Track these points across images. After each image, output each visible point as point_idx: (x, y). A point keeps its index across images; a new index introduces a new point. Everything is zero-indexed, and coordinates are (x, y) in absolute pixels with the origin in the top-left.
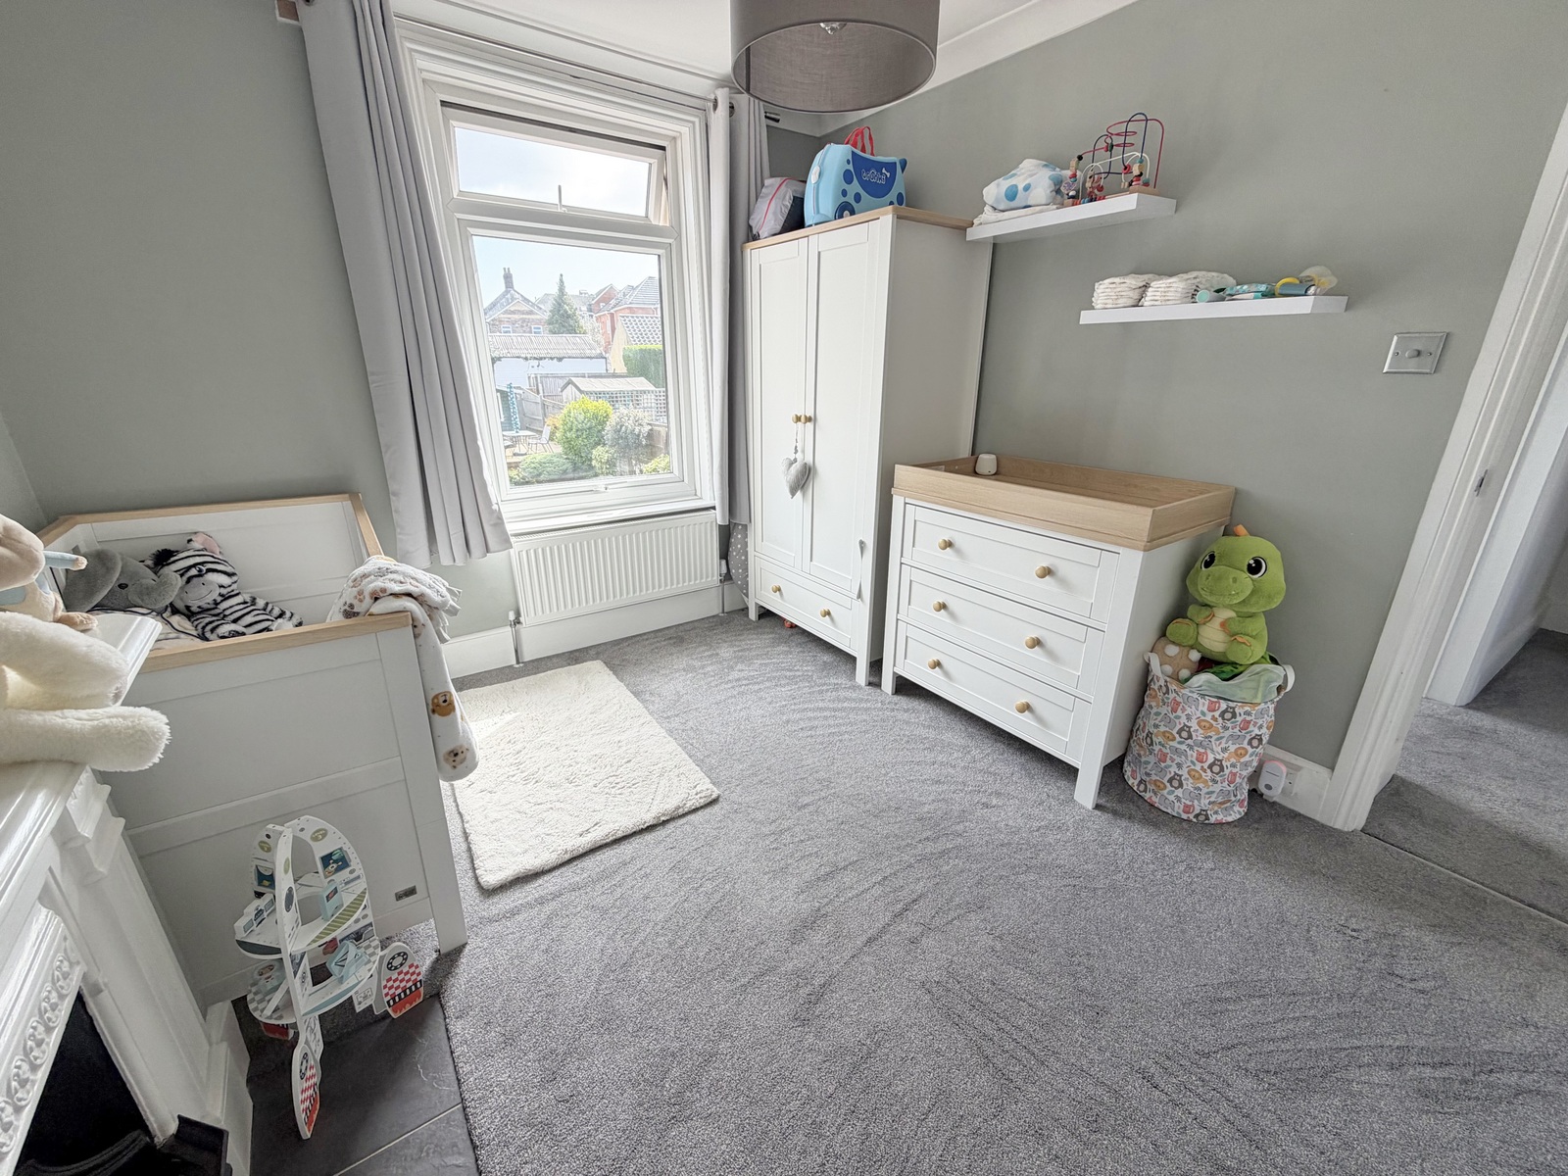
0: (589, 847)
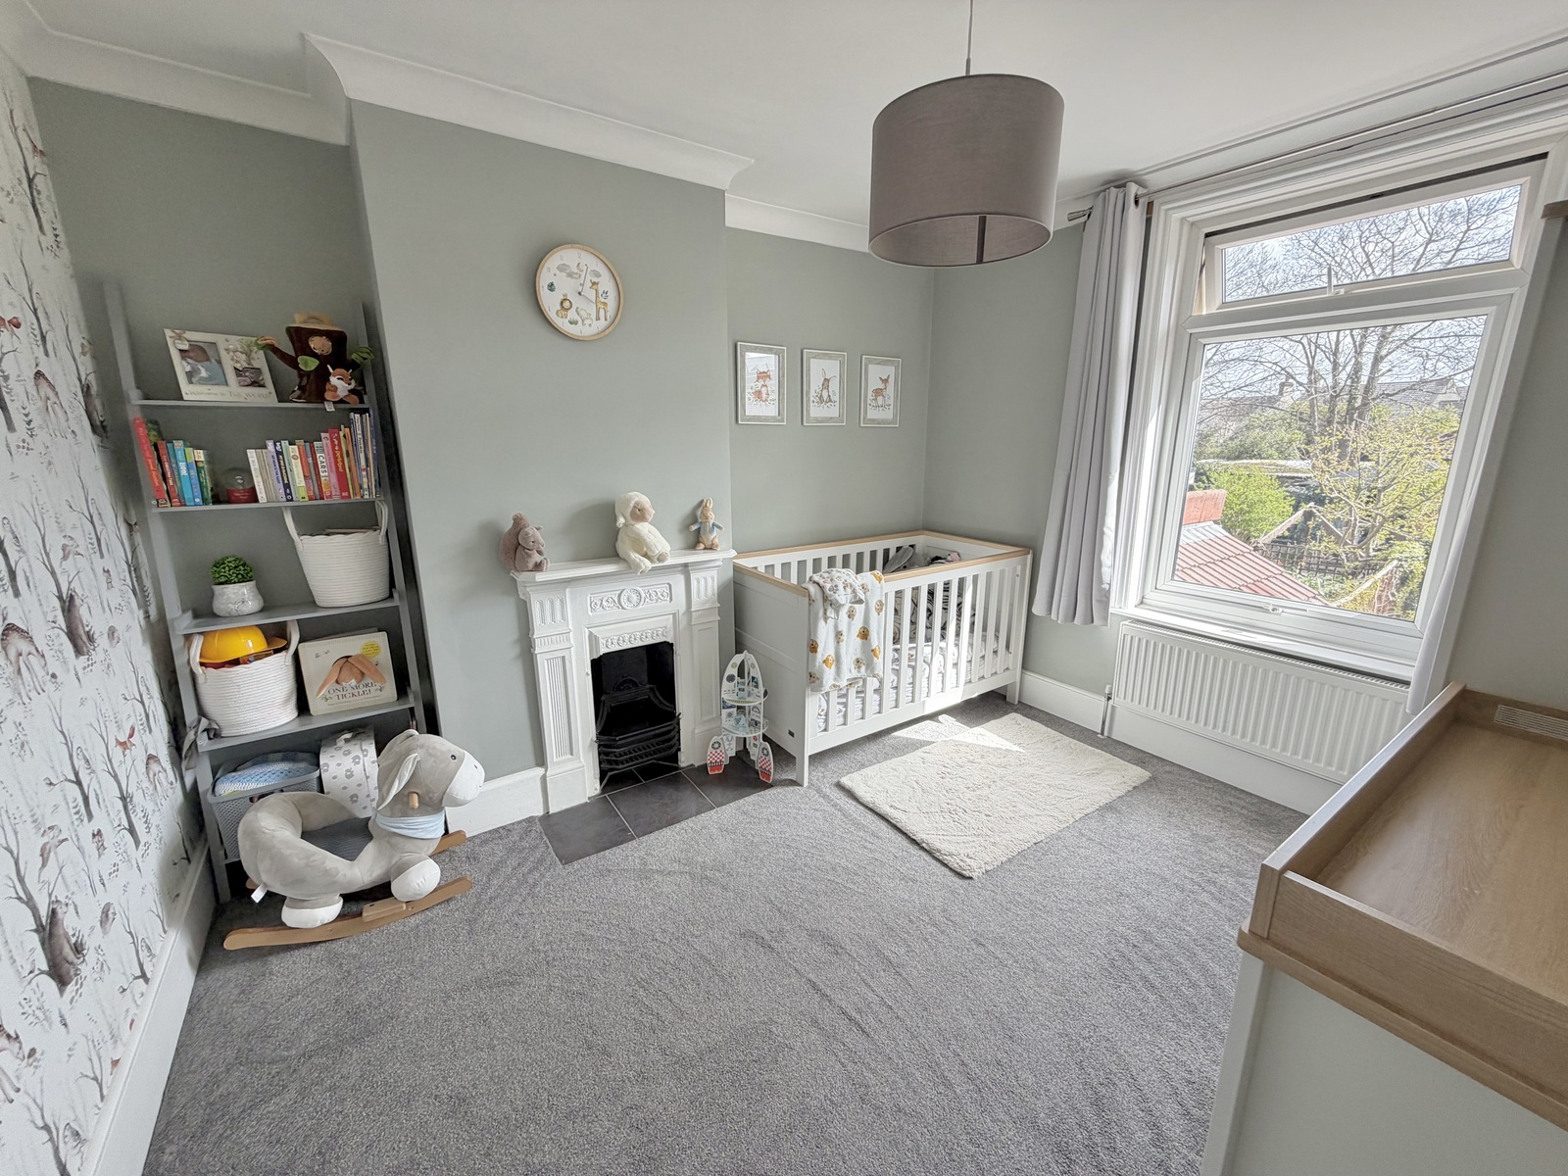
0: (882, 812)
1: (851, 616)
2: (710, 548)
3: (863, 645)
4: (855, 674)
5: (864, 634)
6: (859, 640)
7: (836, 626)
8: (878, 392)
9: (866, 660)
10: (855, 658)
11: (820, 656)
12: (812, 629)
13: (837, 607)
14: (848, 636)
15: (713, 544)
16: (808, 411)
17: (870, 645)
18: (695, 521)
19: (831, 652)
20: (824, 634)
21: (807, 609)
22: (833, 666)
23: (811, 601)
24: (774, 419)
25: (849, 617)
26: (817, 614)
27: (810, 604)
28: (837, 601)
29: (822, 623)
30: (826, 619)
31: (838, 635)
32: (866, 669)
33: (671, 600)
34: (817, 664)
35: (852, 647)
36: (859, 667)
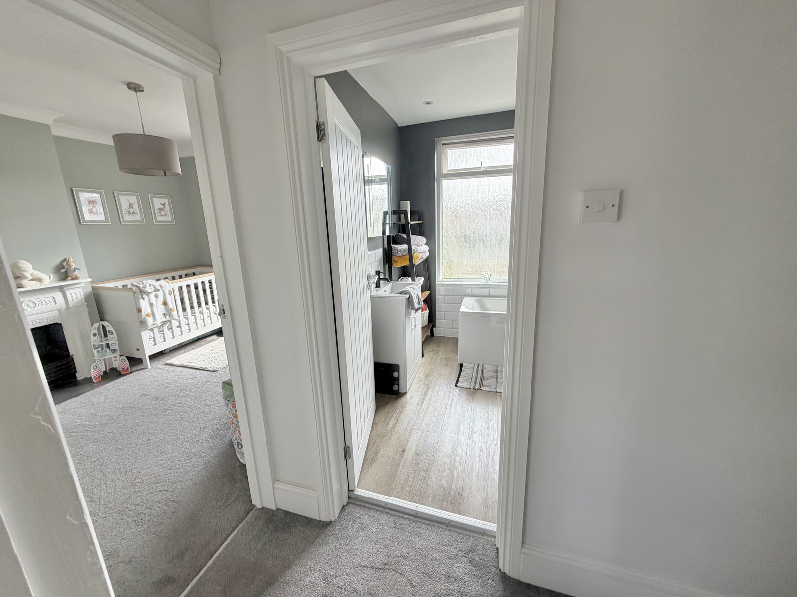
1: (156, 296)
2: (76, 278)
3: (166, 308)
4: (164, 320)
5: (165, 304)
6: (163, 306)
7: (150, 301)
8: (160, 210)
9: (168, 313)
10: (163, 313)
11: (144, 314)
12: (137, 303)
13: (148, 293)
14: (157, 305)
15: (76, 277)
16: (122, 218)
17: (169, 307)
18: (63, 267)
19: (149, 311)
20: (144, 305)
21: (133, 297)
22: (152, 317)
23: (134, 293)
24: (103, 222)
25: (156, 297)
26: (138, 298)
27: (134, 294)
28: (147, 291)
29: (142, 301)
30: (144, 299)
31: (151, 305)
32: (169, 317)
33: (56, 303)
34: (143, 317)
35: (160, 310)
36: (166, 317)
